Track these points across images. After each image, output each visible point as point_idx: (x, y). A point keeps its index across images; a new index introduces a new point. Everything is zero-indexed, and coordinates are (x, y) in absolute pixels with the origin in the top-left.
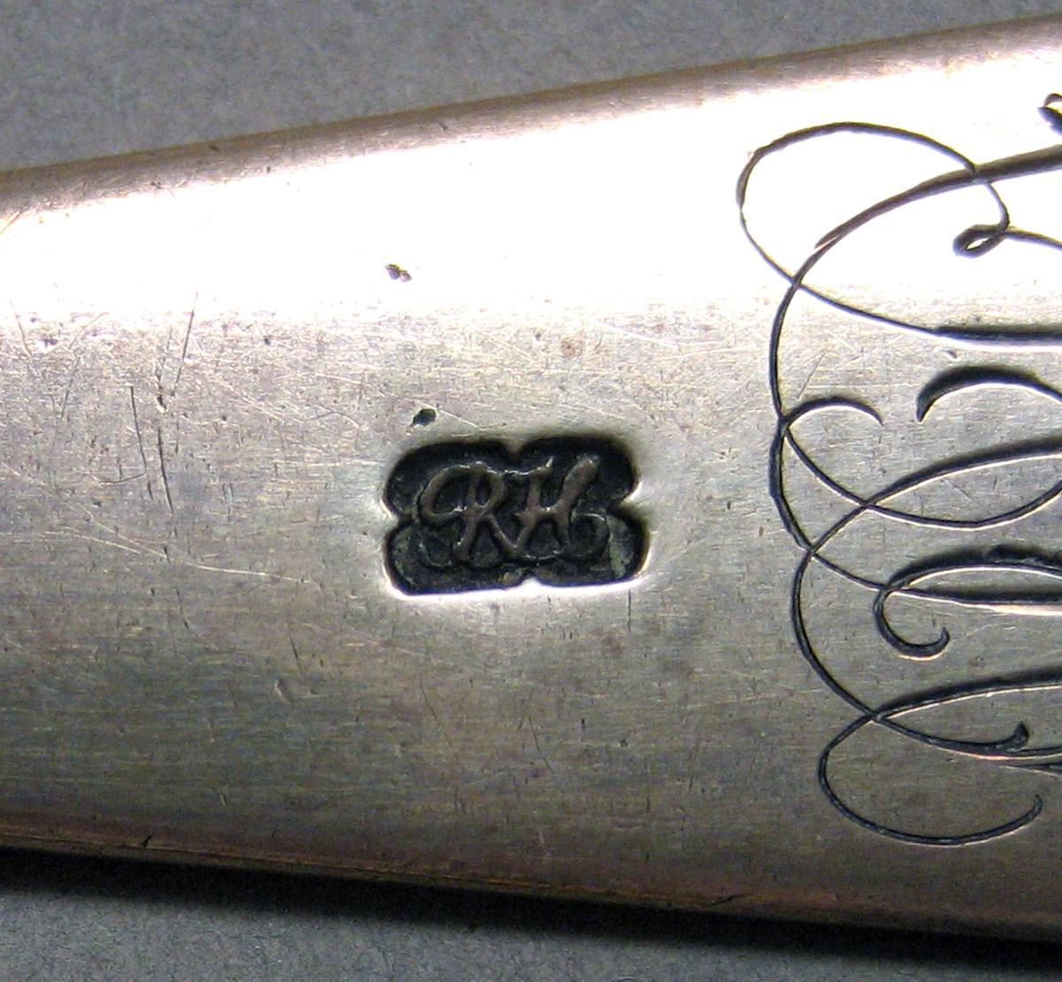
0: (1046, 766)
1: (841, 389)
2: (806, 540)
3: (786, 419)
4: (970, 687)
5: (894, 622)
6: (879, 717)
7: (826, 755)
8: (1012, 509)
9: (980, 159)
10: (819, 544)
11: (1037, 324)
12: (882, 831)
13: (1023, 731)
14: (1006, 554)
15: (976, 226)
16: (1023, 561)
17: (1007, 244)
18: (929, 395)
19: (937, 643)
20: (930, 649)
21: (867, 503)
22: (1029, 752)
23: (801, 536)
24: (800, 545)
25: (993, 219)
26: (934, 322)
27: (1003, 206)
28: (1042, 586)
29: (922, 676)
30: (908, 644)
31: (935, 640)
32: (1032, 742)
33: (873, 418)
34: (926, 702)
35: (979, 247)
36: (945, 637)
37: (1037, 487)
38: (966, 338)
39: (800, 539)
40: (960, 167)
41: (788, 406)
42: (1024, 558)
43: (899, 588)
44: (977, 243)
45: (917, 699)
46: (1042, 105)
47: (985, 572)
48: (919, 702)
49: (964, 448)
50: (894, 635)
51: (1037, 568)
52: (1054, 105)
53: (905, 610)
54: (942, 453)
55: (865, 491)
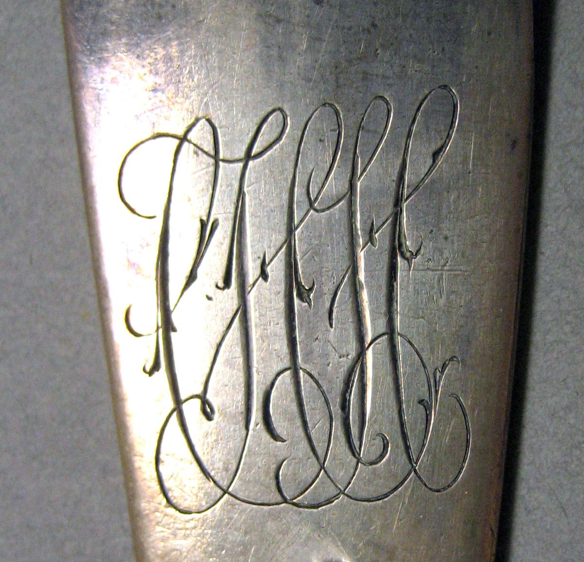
0: (437, 392)
1: (272, 474)
2: (339, 494)
3: (285, 501)
4: (402, 425)
5: (373, 457)
6: (414, 465)
7: (430, 489)
8: (325, 403)
9: (171, 405)
10: (340, 489)
11: (244, 386)
12: (464, 464)
13: (421, 402)
14: (345, 406)
15: (201, 410)
16: (348, 398)
17: (209, 396)
18: (275, 437)
19: (383, 438)
20: (385, 441)
21: (322, 467)
22: (430, 399)
23: (336, 497)
24: (340, 497)
25: (197, 402)
26: (244, 432)
27: (192, 397)
28: (359, 391)
29: (397, 447)
30: (383, 452)
31: (382, 439)
32: (427, 399)
33: (285, 463)
34: (408, 443)
35: (210, 409)
36: (380, 435)
37: (315, 391)
38: (250, 417)
39: (337, 497)
40: (175, 414)
41: (279, 499)
42: (346, 398)
43: (359, 455)
44: (209, 410)
45: (407, 448)
46: (148, 375)
47: (352, 416)
48: (408, 447)
49: (298, 422)
50: (379, 457)
51: (351, 393)
52: (148, 369)
53: (368, 452)
54: (300, 432)
55: (317, 467)
